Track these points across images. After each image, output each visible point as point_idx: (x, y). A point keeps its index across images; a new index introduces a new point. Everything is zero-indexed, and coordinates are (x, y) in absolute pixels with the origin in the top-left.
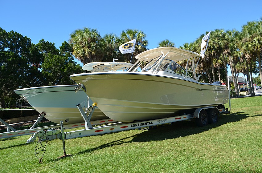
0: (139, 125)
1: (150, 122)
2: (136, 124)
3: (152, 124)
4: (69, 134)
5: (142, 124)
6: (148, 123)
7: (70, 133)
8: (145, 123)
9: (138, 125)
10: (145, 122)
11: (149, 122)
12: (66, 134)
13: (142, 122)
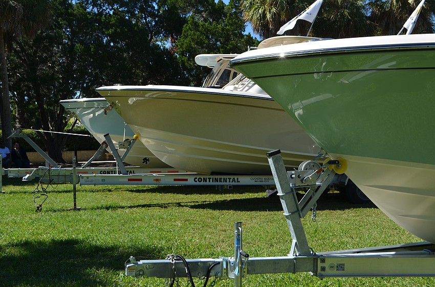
0: (211, 180)
1: (234, 179)
2: (204, 178)
3: (238, 182)
4: (85, 178)
5: (216, 180)
6: (230, 179)
7: (88, 177)
8: (224, 179)
9: (208, 180)
10: (223, 177)
11: (232, 177)
12: (80, 178)
13: (219, 177)
